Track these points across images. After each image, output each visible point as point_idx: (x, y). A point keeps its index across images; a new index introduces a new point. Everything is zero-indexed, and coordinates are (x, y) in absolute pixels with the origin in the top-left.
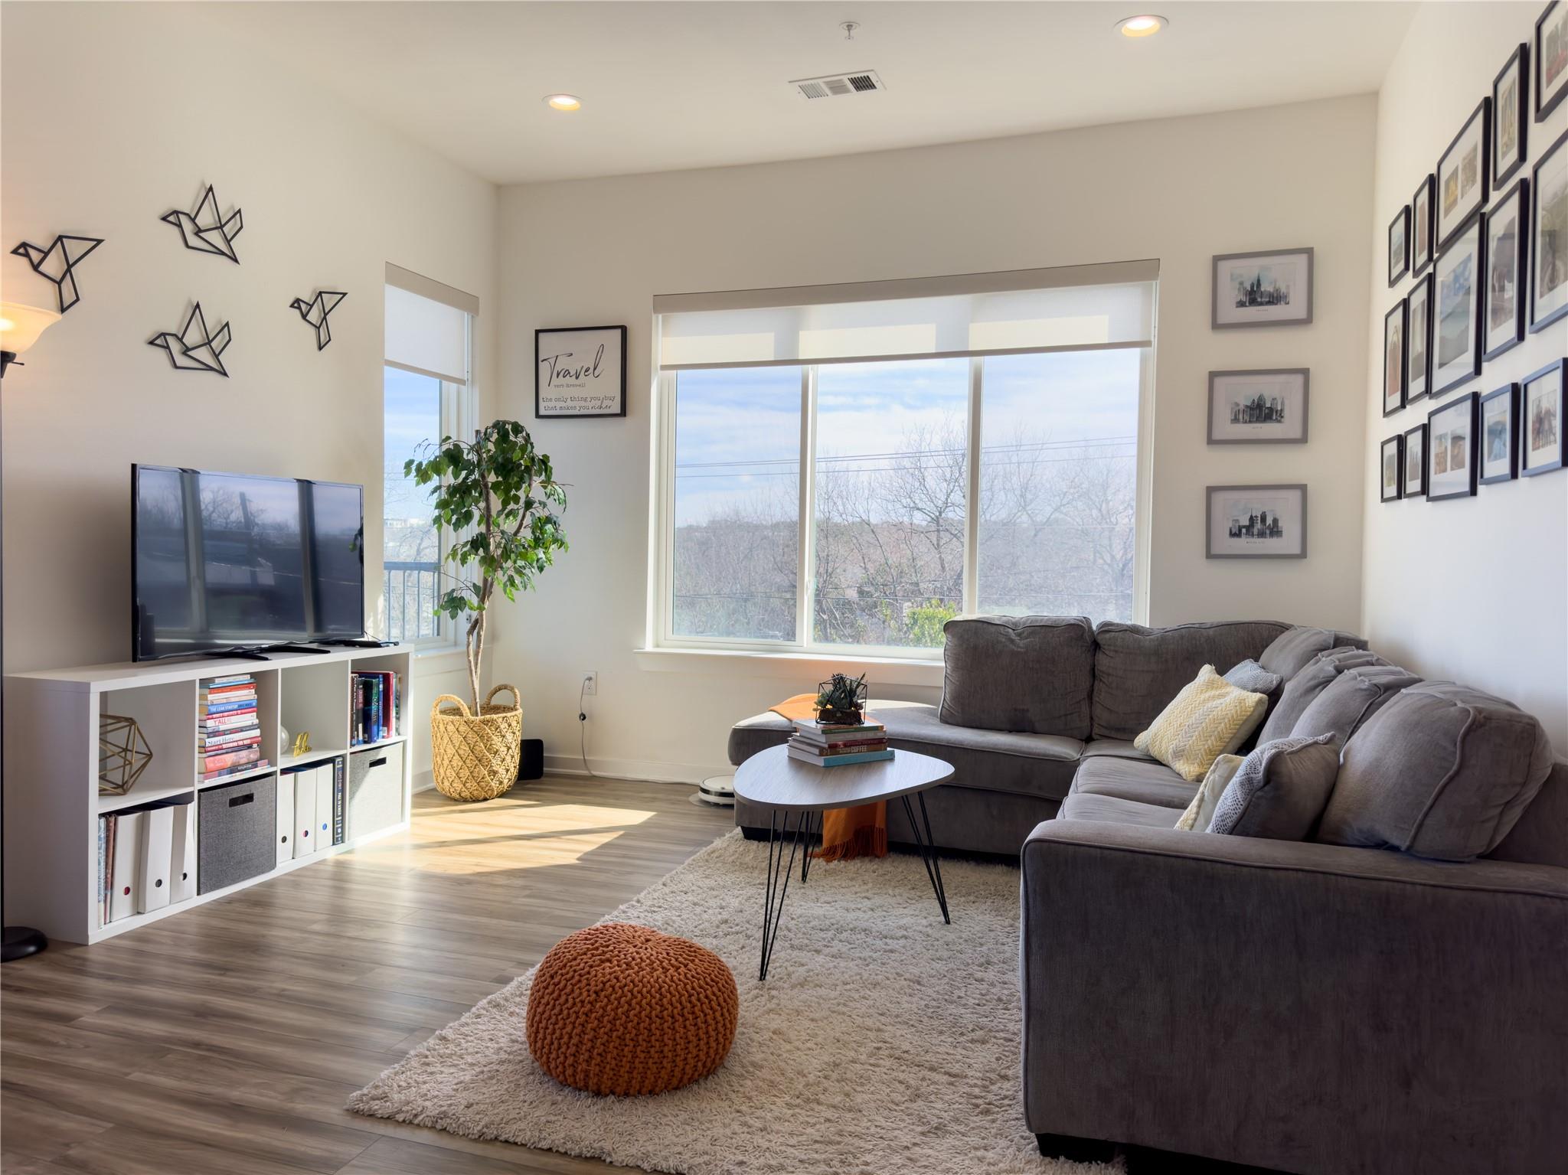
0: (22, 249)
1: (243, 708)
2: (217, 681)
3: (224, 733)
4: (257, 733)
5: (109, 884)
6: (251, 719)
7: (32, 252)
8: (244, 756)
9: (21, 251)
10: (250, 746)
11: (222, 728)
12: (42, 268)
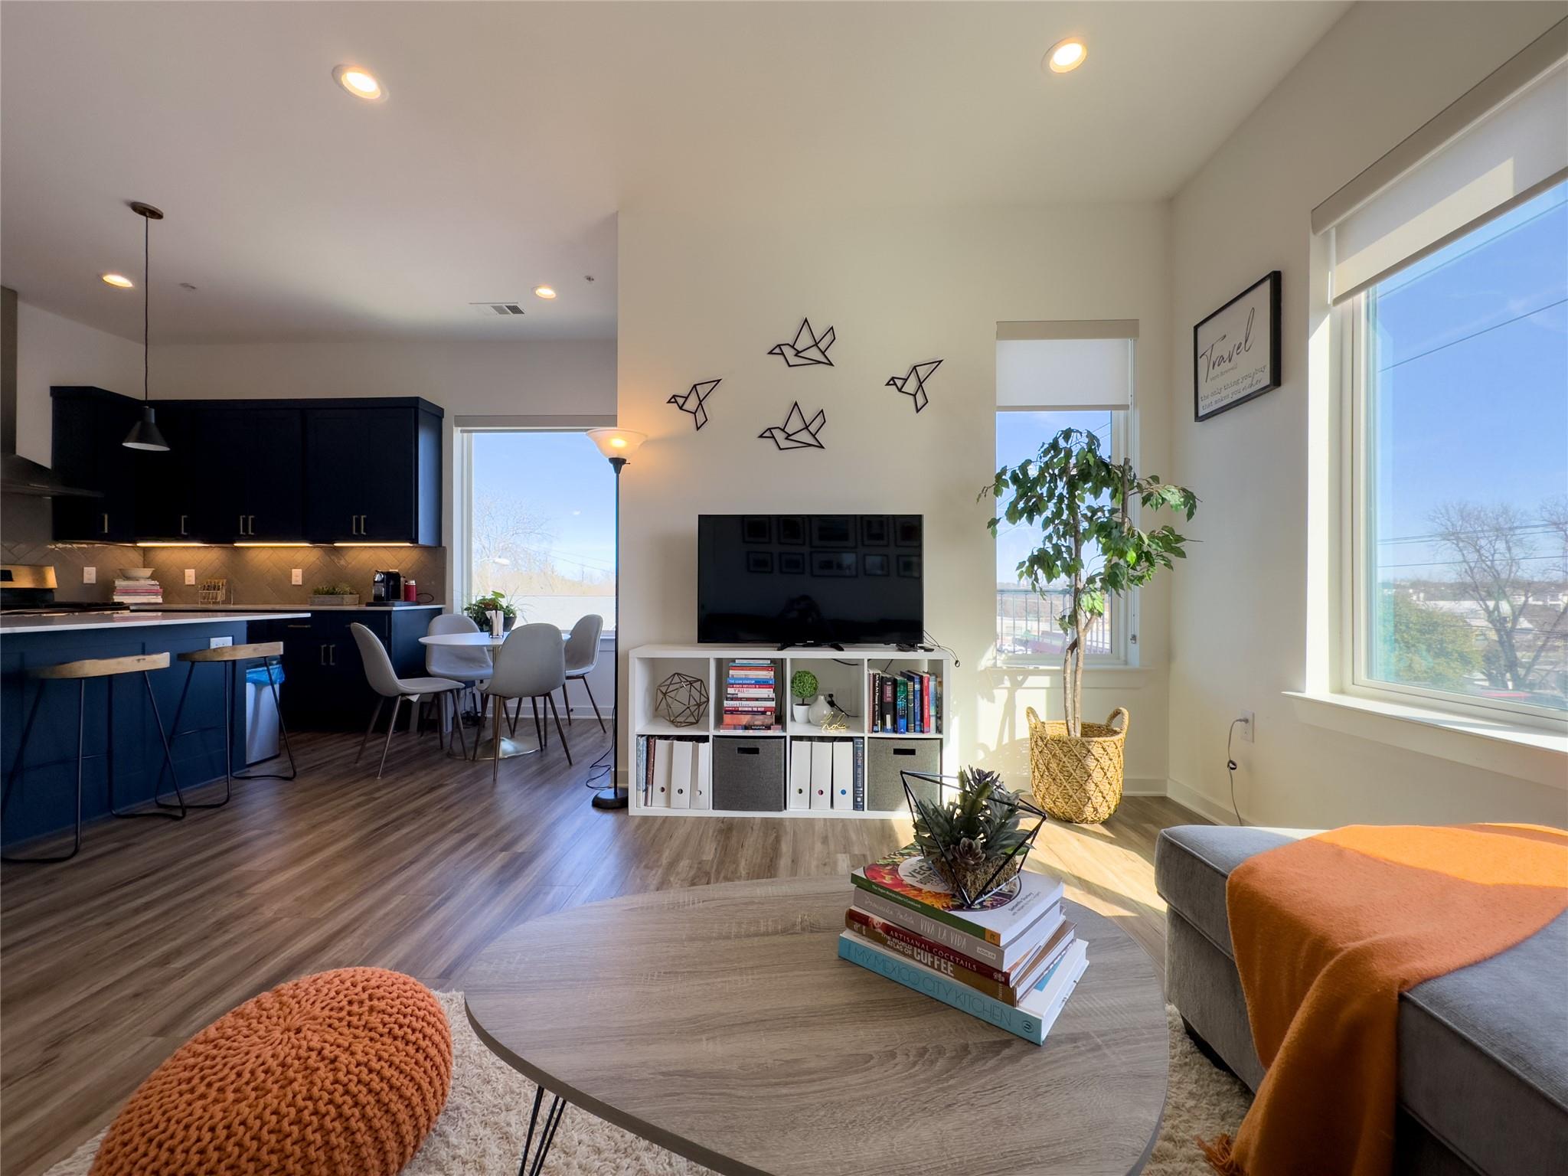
0: (673, 399)
1: (760, 684)
2: (737, 661)
3: (741, 699)
4: (773, 704)
5: (649, 780)
6: (769, 692)
7: (678, 399)
8: (759, 720)
9: (673, 400)
10: (763, 713)
11: (740, 695)
12: (684, 407)
